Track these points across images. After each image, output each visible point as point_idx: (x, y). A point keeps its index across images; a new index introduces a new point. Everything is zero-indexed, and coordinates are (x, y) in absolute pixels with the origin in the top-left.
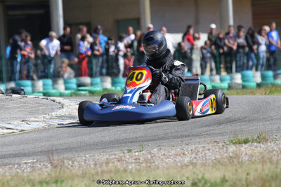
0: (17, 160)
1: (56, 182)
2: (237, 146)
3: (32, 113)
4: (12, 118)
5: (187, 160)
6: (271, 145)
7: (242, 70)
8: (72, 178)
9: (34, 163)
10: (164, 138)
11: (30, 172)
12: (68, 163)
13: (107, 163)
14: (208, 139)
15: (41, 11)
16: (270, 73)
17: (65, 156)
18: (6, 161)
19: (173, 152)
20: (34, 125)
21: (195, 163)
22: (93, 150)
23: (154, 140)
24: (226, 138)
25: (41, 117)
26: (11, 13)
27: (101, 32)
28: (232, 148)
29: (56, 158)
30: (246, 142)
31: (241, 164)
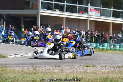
0: (23, 66)
1: (34, 74)
2: (87, 67)
3: (29, 51)
4: (23, 52)
5: (72, 71)
6: (96, 68)
7: (91, 42)
8: (38, 73)
9: (28, 67)
10: (66, 63)
11: (27, 70)
12: (38, 68)
13: (49, 69)
14: (79, 64)
15: (34, 20)
16: (98, 44)
17: (37, 66)
18: (20, 65)
19: (68, 68)
20: (29, 55)
21: (74, 72)
22: (45, 64)
23: (63, 63)
24: (84, 65)
25: (31, 53)
26: (25, 19)
27: (49, 27)
28: (85, 68)
29: (34, 66)
30: (89, 66)
31: (87, 73)
